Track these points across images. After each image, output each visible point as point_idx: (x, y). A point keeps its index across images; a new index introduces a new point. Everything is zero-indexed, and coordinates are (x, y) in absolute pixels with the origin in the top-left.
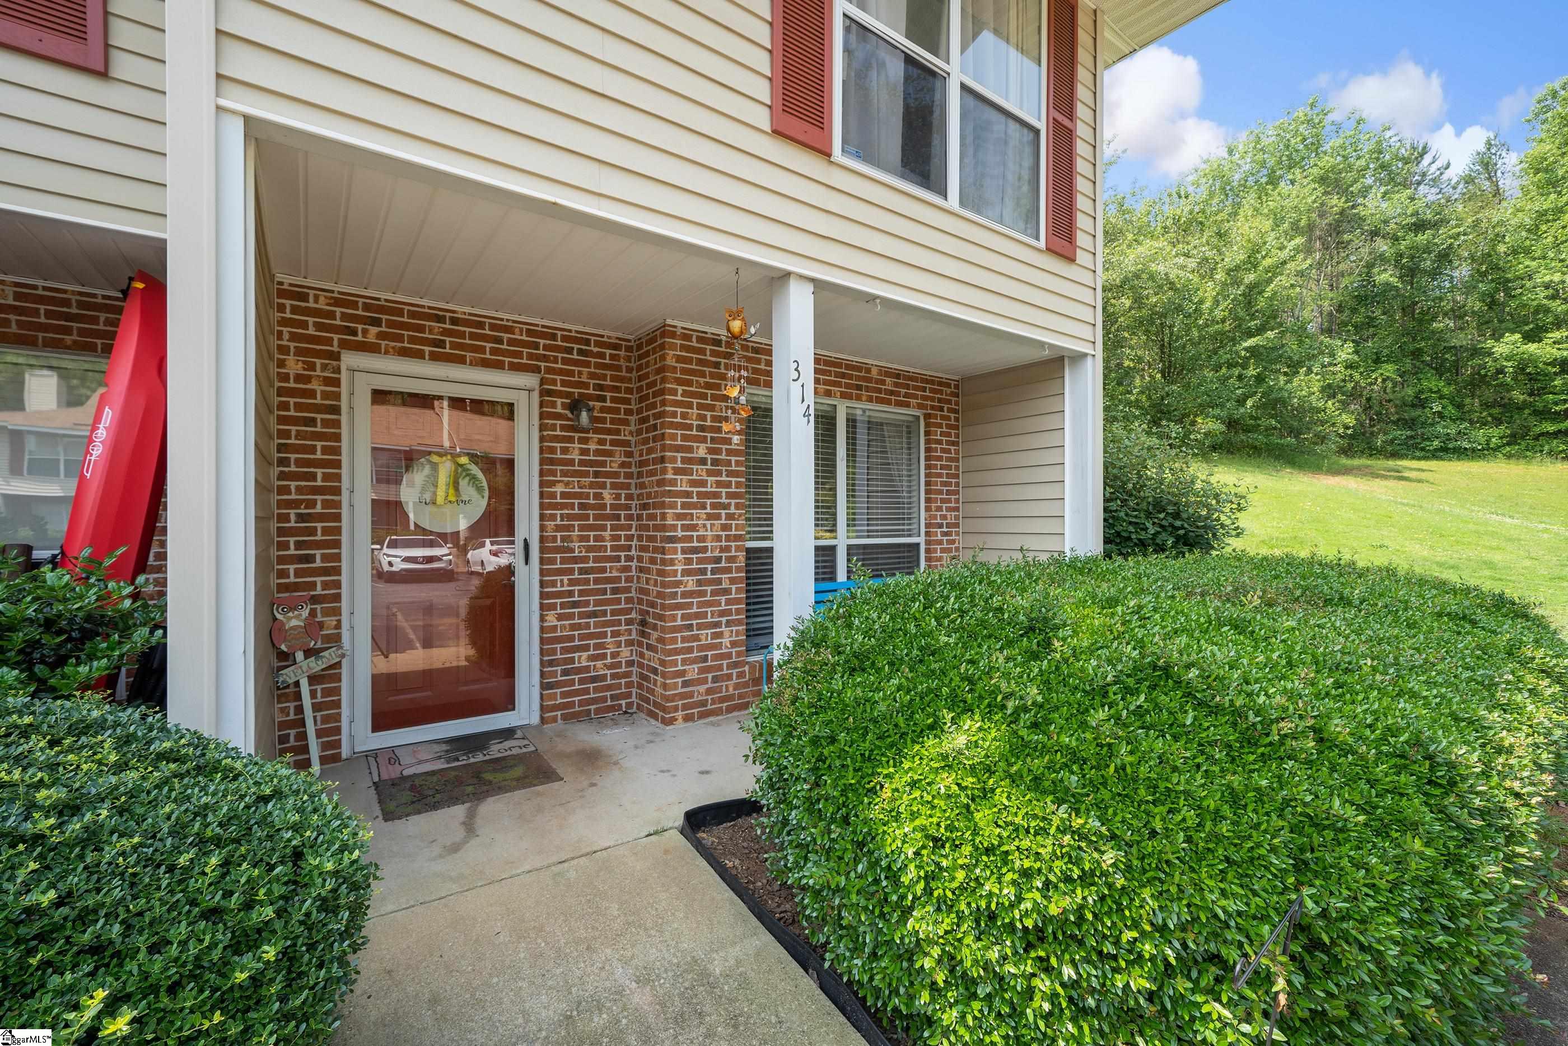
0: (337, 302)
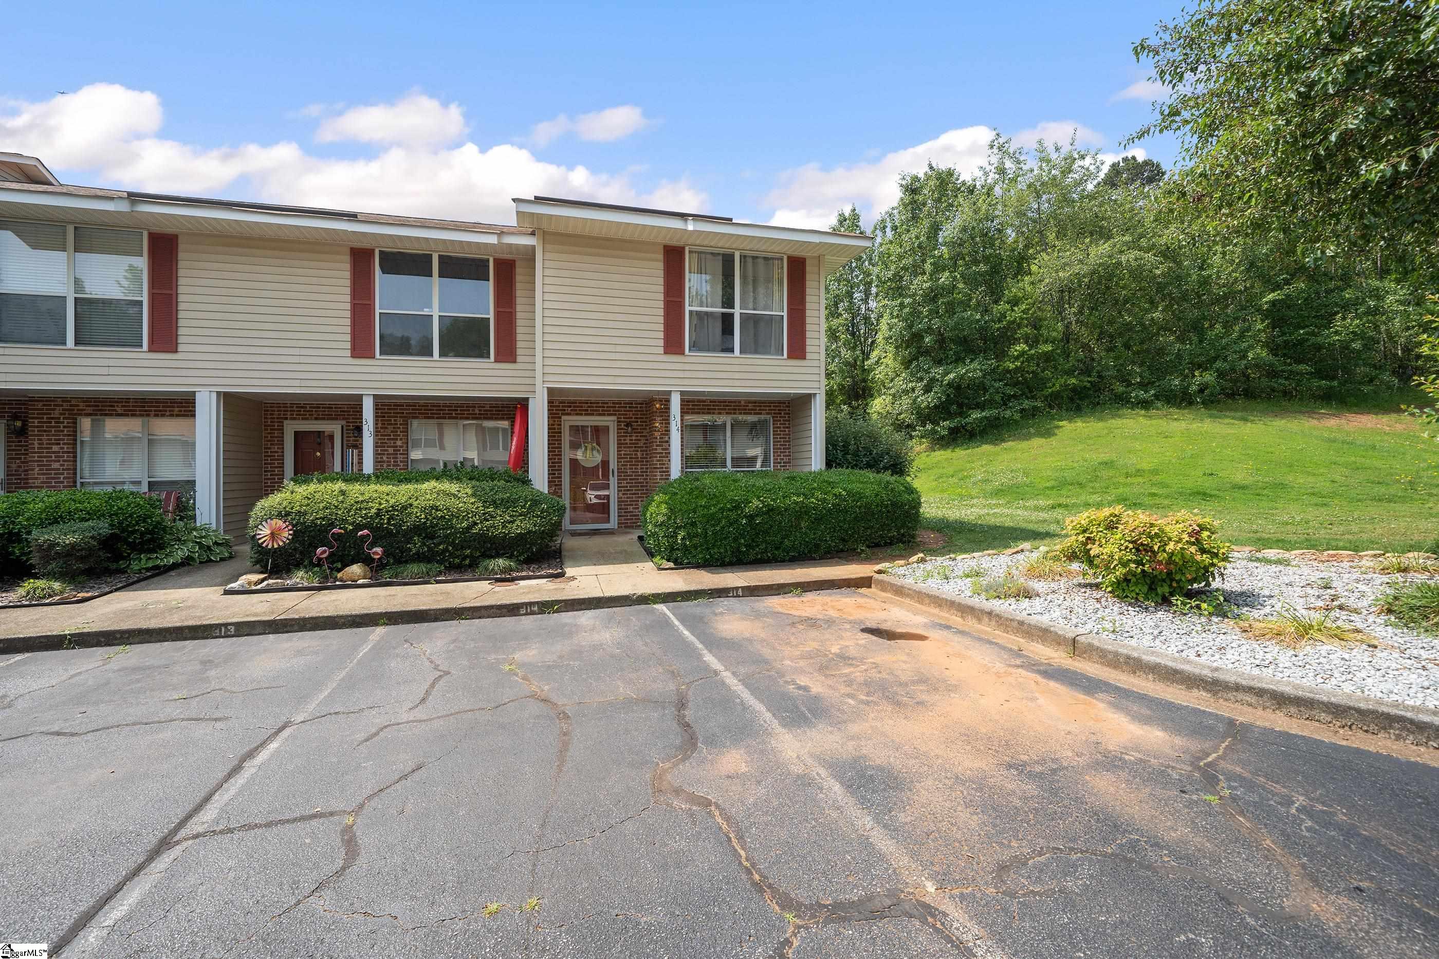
0: (561, 403)
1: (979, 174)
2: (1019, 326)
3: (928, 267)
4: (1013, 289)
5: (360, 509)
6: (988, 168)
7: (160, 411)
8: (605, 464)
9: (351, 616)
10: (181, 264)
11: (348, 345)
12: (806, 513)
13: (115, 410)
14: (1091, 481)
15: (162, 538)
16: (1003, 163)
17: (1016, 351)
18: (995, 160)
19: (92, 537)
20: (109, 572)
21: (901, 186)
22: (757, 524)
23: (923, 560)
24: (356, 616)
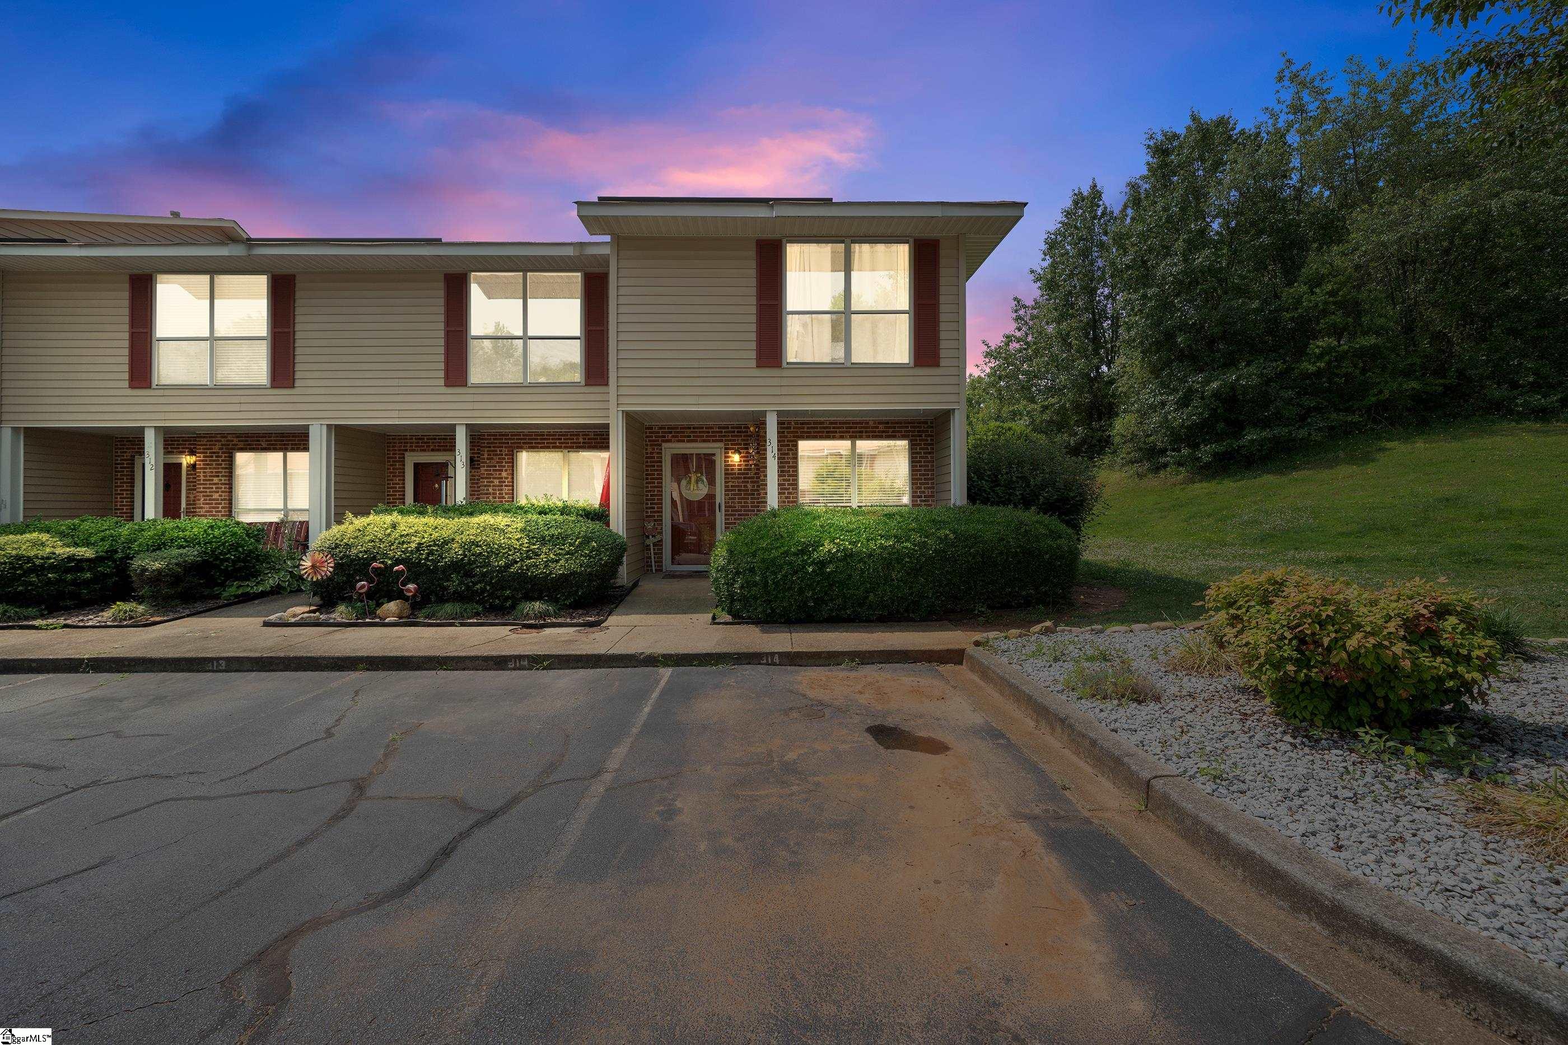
1: (1264, 117)
2: (1325, 313)
3: (1179, 245)
4: (1314, 263)
5: (403, 542)
6: (1277, 108)
7: (296, 444)
8: (711, 497)
9: (333, 658)
10: (299, 302)
11: (442, 374)
12: (899, 561)
13: (261, 445)
14: (1415, 526)
15: (254, 567)
16: (1300, 99)
17: (1318, 347)
18: (1287, 95)
19: (176, 564)
20: (203, 598)
21: (1149, 147)
22: (829, 573)
23: (1047, 631)
24: (338, 658)
